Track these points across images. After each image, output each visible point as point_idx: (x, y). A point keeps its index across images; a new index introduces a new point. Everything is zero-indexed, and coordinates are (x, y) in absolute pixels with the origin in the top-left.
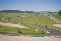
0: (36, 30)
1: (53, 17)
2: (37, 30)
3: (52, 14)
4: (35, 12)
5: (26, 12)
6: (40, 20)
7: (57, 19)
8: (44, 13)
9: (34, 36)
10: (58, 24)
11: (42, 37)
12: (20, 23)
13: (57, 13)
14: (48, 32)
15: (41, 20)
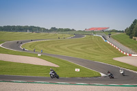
0: (76, 70)
1: (115, 42)
2: (79, 70)
3: (113, 34)
4: (73, 30)
5: (54, 29)
6: (84, 48)
7: (122, 46)
8: (95, 33)
9: (71, 84)
10: (126, 55)
11: (90, 85)
12: (39, 55)
13: (123, 32)
14: (102, 75)
15: (88, 47)
